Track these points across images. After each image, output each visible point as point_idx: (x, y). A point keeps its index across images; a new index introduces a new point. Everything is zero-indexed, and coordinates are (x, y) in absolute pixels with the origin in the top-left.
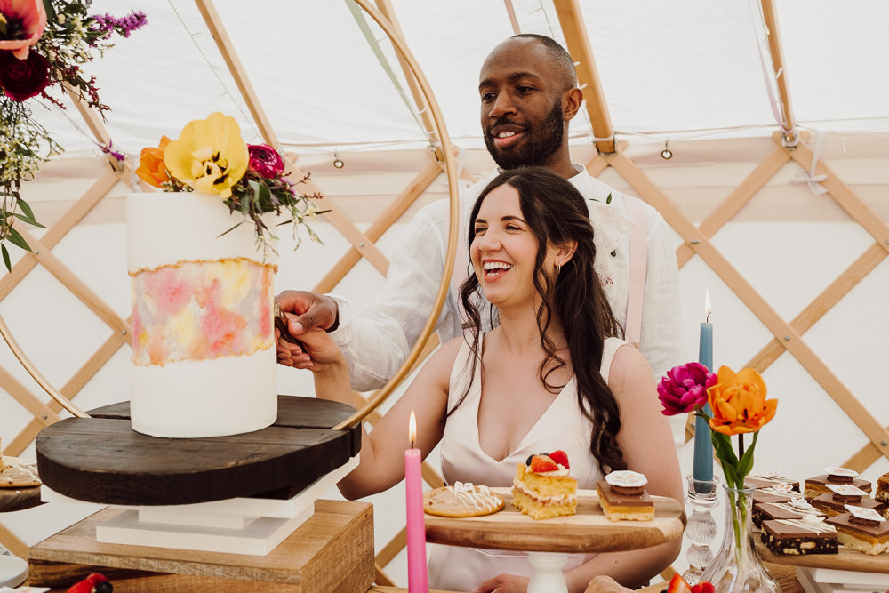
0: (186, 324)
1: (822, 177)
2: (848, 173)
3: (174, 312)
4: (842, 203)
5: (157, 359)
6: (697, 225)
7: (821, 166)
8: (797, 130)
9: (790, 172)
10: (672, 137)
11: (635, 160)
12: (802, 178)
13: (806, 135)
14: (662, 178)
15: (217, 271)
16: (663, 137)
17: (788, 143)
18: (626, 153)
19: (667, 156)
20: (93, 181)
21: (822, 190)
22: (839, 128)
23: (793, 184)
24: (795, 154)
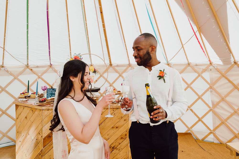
6: (121, 73)
7: (133, 67)
8: (131, 64)
10: (118, 64)
11: (114, 66)
12: (131, 68)
13: (132, 64)
14: (117, 68)
16: (117, 64)
18: (113, 65)
19: (117, 66)
20: (47, 68)
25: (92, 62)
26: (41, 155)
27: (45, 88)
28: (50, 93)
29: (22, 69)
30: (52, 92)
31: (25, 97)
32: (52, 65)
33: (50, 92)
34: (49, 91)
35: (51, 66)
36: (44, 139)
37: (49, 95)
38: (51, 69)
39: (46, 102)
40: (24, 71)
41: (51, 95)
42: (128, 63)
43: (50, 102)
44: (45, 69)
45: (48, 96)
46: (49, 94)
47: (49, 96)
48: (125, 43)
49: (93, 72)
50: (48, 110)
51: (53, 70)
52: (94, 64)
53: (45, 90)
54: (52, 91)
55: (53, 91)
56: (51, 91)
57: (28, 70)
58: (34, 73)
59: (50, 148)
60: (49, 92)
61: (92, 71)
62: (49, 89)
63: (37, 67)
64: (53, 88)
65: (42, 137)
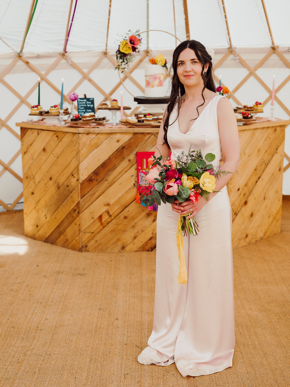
0: (157, 82)
1: (238, 58)
2: (244, 57)
3: (155, 80)
4: (243, 64)
5: (152, 87)
7: (238, 55)
8: (233, 47)
9: (231, 56)
12: (234, 58)
13: (235, 48)
15: (160, 75)
17: (231, 50)
20: (56, 59)
21: (238, 61)
22: (242, 47)
23: (232, 59)
24: (233, 52)
25: (150, 45)
26: (76, 212)
27: (75, 97)
28: (84, 107)
29: (9, 62)
30: (86, 104)
31: (41, 114)
32: (66, 52)
33: (83, 104)
34: (81, 102)
35: (63, 55)
36: (82, 184)
37: (81, 110)
38: (63, 61)
39: (83, 120)
40: (13, 65)
41: (84, 110)
42: (227, 46)
43: (90, 120)
44: (52, 61)
45: (80, 112)
46: (81, 108)
47: (82, 112)
48: (223, 4)
49: (163, 65)
50: (88, 134)
51: (68, 62)
52: (153, 49)
53: (76, 99)
54: (86, 102)
55: (88, 103)
56: (84, 102)
57: (20, 63)
58: (33, 70)
59: (92, 199)
60: (81, 104)
61: (160, 63)
62: (81, 99)
63: (38, 57)
64: (88, 97)
65: (78, 180)
